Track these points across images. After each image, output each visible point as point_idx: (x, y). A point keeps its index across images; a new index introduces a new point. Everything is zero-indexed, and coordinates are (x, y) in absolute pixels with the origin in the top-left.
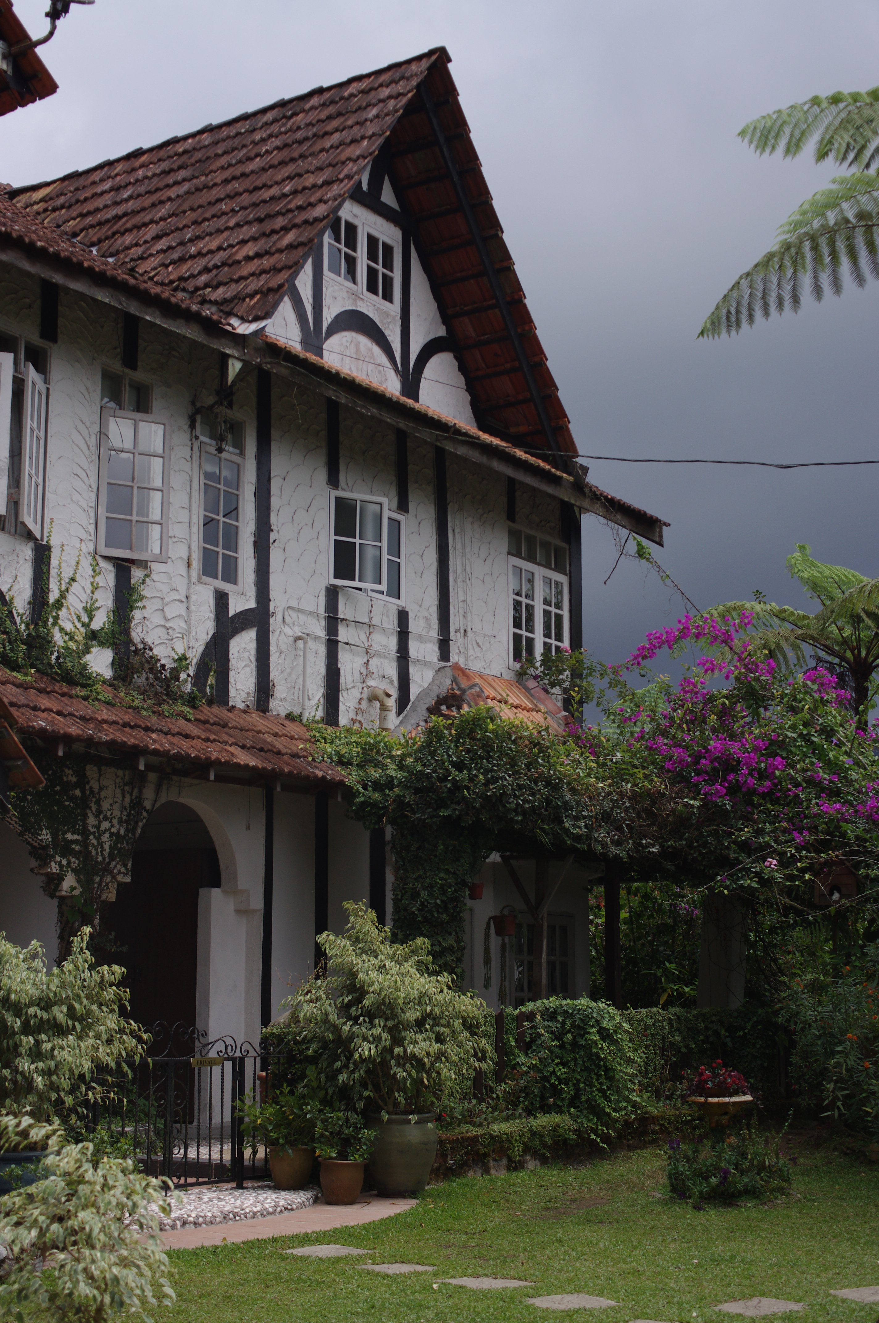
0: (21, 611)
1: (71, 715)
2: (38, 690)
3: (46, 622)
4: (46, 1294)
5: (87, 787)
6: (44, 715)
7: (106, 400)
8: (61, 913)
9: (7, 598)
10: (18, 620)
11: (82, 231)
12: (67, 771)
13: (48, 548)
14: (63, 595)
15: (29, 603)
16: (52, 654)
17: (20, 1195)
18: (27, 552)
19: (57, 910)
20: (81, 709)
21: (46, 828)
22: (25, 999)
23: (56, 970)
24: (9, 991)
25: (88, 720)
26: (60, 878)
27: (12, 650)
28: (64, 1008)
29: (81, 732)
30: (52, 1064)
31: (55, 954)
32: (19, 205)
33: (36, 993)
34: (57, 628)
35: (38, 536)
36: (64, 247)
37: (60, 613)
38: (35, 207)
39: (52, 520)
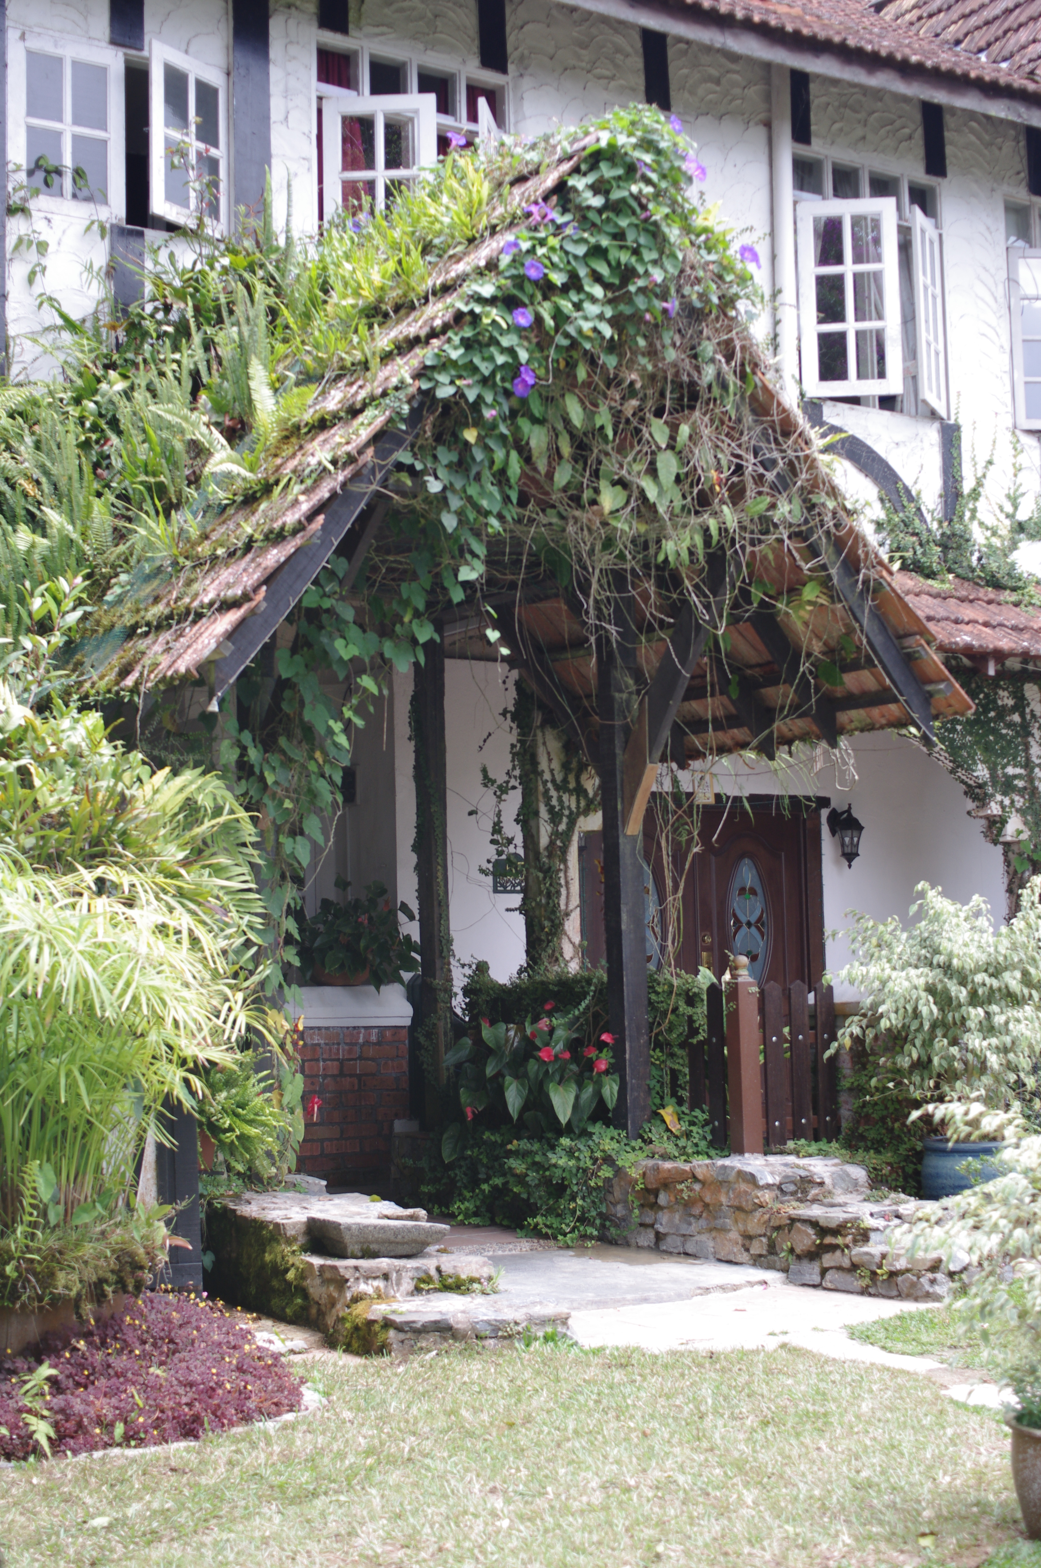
0: (931, 507)
1: (1001, 625)
2: (959, 599)
3: (961, 518)
4: (1015, 1311)
5: (1028, 710)
6: (969, 628)
7: (1013, 239)
8: (1008, 862)
9: (914, 493)
10: (928, 517)
11: (966, 35)
12: (1001, 693)
13: (957, 428)
14: (979, 483)
15: (941, 496)
16: (972, 554)
17: (975, 1194)
18: (932, 434)
19: (1002, 858)
20: (1013, 616)
21: (983, 762)
22: (970, 965)
23: (1004, 929)
24: (950, 955)
25: (1022, 630)
26: (1003, 821)
27: (924, 554)
28: (1018, 974)
29: (1013, 645)
30: (1008, 1040)
31: (1005, 911)
32: (887, 18)
33: (983, 958)
34: (975, 523)
35: (943, 414)
36: (945, 59)
37: (978, 504)
38: (908, 17)
39: (959, 394)
